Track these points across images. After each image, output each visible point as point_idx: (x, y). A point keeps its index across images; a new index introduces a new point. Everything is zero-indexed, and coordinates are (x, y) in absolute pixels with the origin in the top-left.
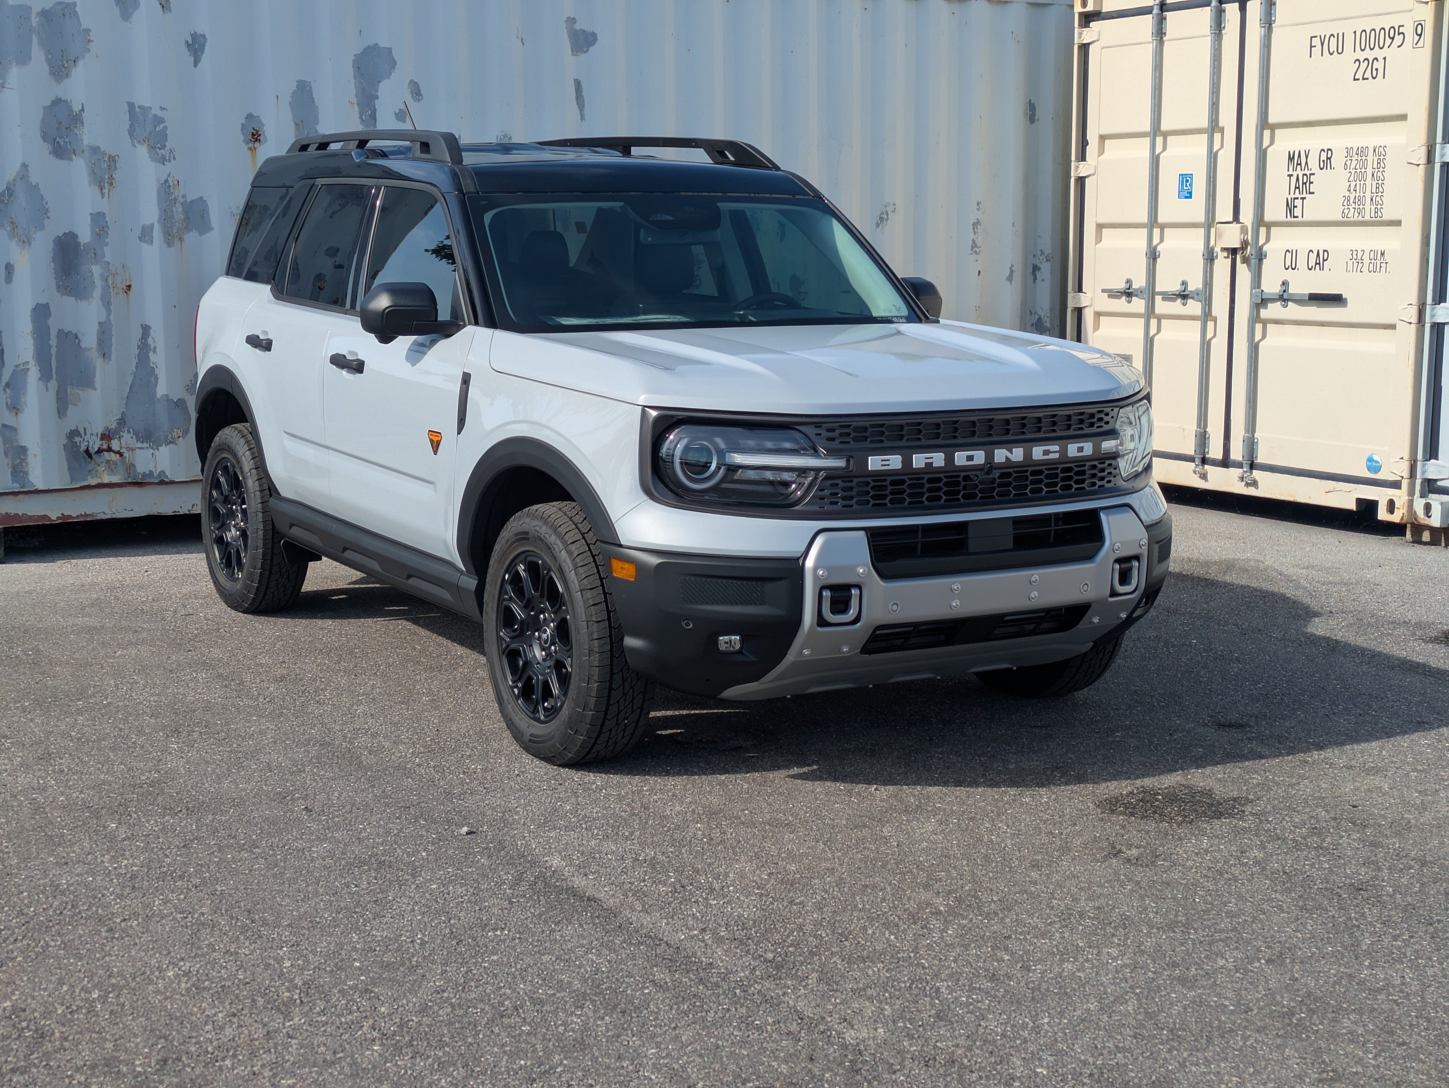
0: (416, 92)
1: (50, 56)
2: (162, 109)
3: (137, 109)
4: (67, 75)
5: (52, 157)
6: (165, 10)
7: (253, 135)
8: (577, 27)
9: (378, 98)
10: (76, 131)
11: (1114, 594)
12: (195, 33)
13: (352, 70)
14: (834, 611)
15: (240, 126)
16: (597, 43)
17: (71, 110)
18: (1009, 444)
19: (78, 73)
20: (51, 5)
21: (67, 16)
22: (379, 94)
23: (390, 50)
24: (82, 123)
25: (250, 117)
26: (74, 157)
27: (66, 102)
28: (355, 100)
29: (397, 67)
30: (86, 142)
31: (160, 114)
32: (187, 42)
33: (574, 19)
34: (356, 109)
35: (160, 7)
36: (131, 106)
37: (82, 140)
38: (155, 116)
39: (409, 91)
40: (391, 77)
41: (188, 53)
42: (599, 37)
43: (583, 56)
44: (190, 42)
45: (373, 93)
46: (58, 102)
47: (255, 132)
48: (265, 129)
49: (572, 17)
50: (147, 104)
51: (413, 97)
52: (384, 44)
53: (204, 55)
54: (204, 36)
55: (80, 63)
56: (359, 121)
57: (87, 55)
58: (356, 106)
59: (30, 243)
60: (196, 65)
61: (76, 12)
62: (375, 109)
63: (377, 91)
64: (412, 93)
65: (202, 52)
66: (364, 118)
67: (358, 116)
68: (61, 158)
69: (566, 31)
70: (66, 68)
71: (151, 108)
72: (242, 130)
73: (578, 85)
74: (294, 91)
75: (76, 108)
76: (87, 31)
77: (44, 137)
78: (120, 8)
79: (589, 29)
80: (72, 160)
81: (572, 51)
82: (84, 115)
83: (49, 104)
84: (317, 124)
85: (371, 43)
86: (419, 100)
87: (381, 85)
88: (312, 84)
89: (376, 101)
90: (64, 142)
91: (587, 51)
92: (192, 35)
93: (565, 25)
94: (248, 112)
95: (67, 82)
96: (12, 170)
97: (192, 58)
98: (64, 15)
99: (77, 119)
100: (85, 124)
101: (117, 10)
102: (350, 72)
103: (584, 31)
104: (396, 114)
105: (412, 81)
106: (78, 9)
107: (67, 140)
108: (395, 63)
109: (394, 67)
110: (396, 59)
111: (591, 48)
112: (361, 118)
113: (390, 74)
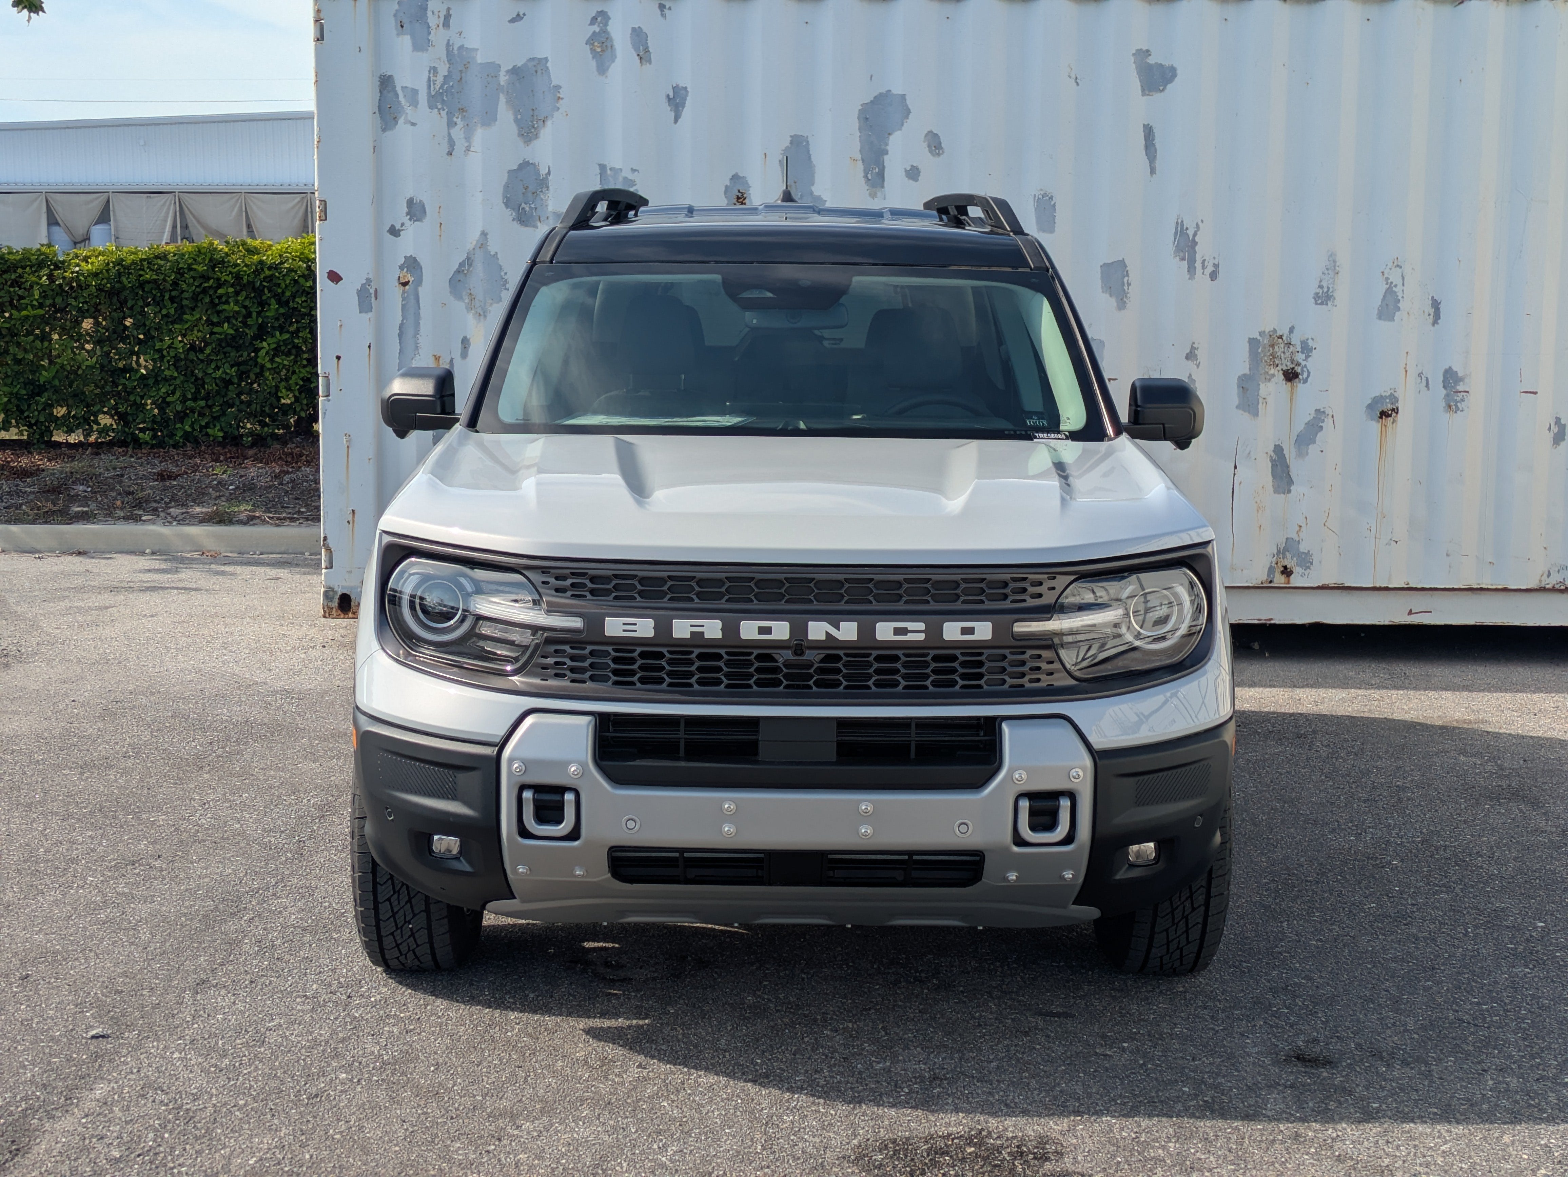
0: (935, 144)
1: (519, 117)
2: (633, 170)
3: (609, 172)
4: (537, 136)
5: (516, 225)
6: (644, 62)
7: (738, 198)
8: (1151, 60)
9: (887, 153)
10: (542, 196)
11: (1019, 841)
12: (677, 86)
13: (857, 121)
14: (541, 819)
15: (724, 189)
16: (1176, 79)
17: (537, 172)
18: (834, 617)
19: (547, 133)
20: (523, 61)
21: (539, 72)
22: (888, 148)
23: (903, 97)
24: (548, 187)
25: (735, 178)
26: (539, 224)
27: (533, 164)
28: (859, 157)
29: (911, 116)
30: (550, 208)
31: (631, 176)
32: (668, 96)
33: (1148, 51)
34: (860, 166)
35: (637, 58)
36: (603, 167)
37: (547, 206)
38: (625, 178)
39: (925, 145)
40: (903, 128)
41: (669, 108)
42: (1178, 72)
43: (1157, 96)
44: (671, 96)
45: (883, 147)
46: (525, 165)
47: (740, 195)
48: (751, 191)
49: (1144, 49)
50: (618, 166)
51: (931, 152)
52: (897, 90)
53: (685, 109)
54: (686, 88)
55: (549, 123)
56: (863, 180)
57: (556, 114)
58: (860, 163)
59: (485, 316)
60: (676, 121)
61: (547, 68)
62: (884, 167)
63: (887, 145)
64: (929, 146)
65: (683, 107)
66: (870, 177)
67: (862, 174)
68: (526, 226)
69: (1134, 66)
70: (536, 129)
71: (621, 170)
72: (726, 192)
73: (1149, 132)
74: (787, 147)
75: (543, 171)
76: (557, 88)
77: (507, 205)
78: (597, 63)
79: (1167, 63)
80: (536, 227)
81: (1143, 90)
82: (550, 178)
83: (515, 167)
84: (813, 185)
85: (884, 91)
86: (939, 154)
87: (891, 137)
88: (809, 139)
89: (886, 157)
90: (530, 207)
91: (1163, 90)
92: (674, 88)
93: (1132, 59)
94: (734, 173)
95: (535, 143)
96: (473, 238)
97: (673, 114)
98: (536, 72)
99: (543, 183)
100: (551, 188)
101: (593, 64)
102: (855, 124)
103: (1161, 65)
104: (906, 171)
105: (930, 132)
106: (549, 64)
107: (533, 206)
108: (909, 112)
109: (907, 117)
110: (910, 107)
111: (1169, 86)
112: (866, 177)
113: (902, 125)
